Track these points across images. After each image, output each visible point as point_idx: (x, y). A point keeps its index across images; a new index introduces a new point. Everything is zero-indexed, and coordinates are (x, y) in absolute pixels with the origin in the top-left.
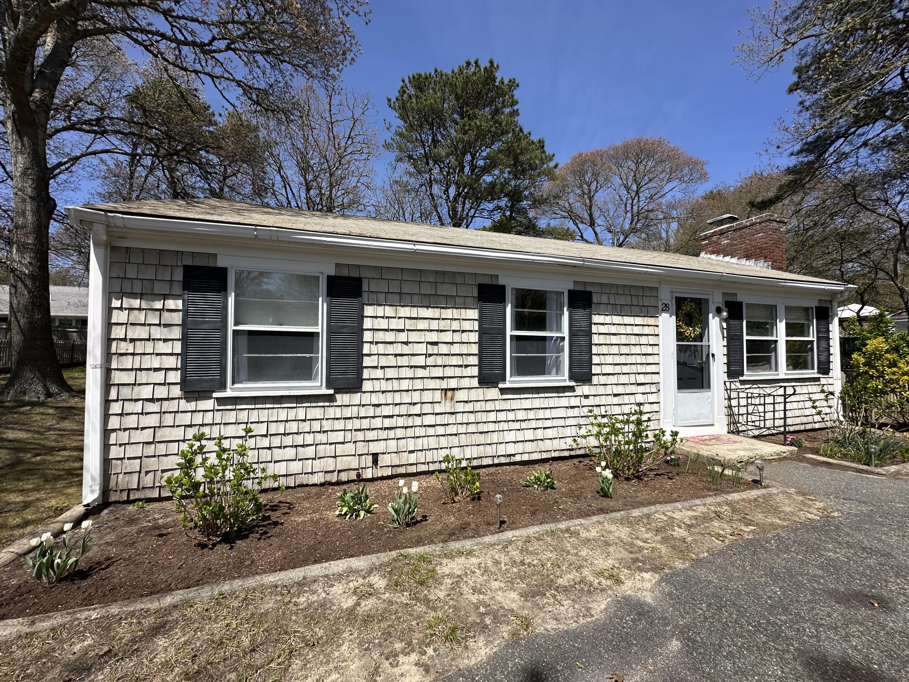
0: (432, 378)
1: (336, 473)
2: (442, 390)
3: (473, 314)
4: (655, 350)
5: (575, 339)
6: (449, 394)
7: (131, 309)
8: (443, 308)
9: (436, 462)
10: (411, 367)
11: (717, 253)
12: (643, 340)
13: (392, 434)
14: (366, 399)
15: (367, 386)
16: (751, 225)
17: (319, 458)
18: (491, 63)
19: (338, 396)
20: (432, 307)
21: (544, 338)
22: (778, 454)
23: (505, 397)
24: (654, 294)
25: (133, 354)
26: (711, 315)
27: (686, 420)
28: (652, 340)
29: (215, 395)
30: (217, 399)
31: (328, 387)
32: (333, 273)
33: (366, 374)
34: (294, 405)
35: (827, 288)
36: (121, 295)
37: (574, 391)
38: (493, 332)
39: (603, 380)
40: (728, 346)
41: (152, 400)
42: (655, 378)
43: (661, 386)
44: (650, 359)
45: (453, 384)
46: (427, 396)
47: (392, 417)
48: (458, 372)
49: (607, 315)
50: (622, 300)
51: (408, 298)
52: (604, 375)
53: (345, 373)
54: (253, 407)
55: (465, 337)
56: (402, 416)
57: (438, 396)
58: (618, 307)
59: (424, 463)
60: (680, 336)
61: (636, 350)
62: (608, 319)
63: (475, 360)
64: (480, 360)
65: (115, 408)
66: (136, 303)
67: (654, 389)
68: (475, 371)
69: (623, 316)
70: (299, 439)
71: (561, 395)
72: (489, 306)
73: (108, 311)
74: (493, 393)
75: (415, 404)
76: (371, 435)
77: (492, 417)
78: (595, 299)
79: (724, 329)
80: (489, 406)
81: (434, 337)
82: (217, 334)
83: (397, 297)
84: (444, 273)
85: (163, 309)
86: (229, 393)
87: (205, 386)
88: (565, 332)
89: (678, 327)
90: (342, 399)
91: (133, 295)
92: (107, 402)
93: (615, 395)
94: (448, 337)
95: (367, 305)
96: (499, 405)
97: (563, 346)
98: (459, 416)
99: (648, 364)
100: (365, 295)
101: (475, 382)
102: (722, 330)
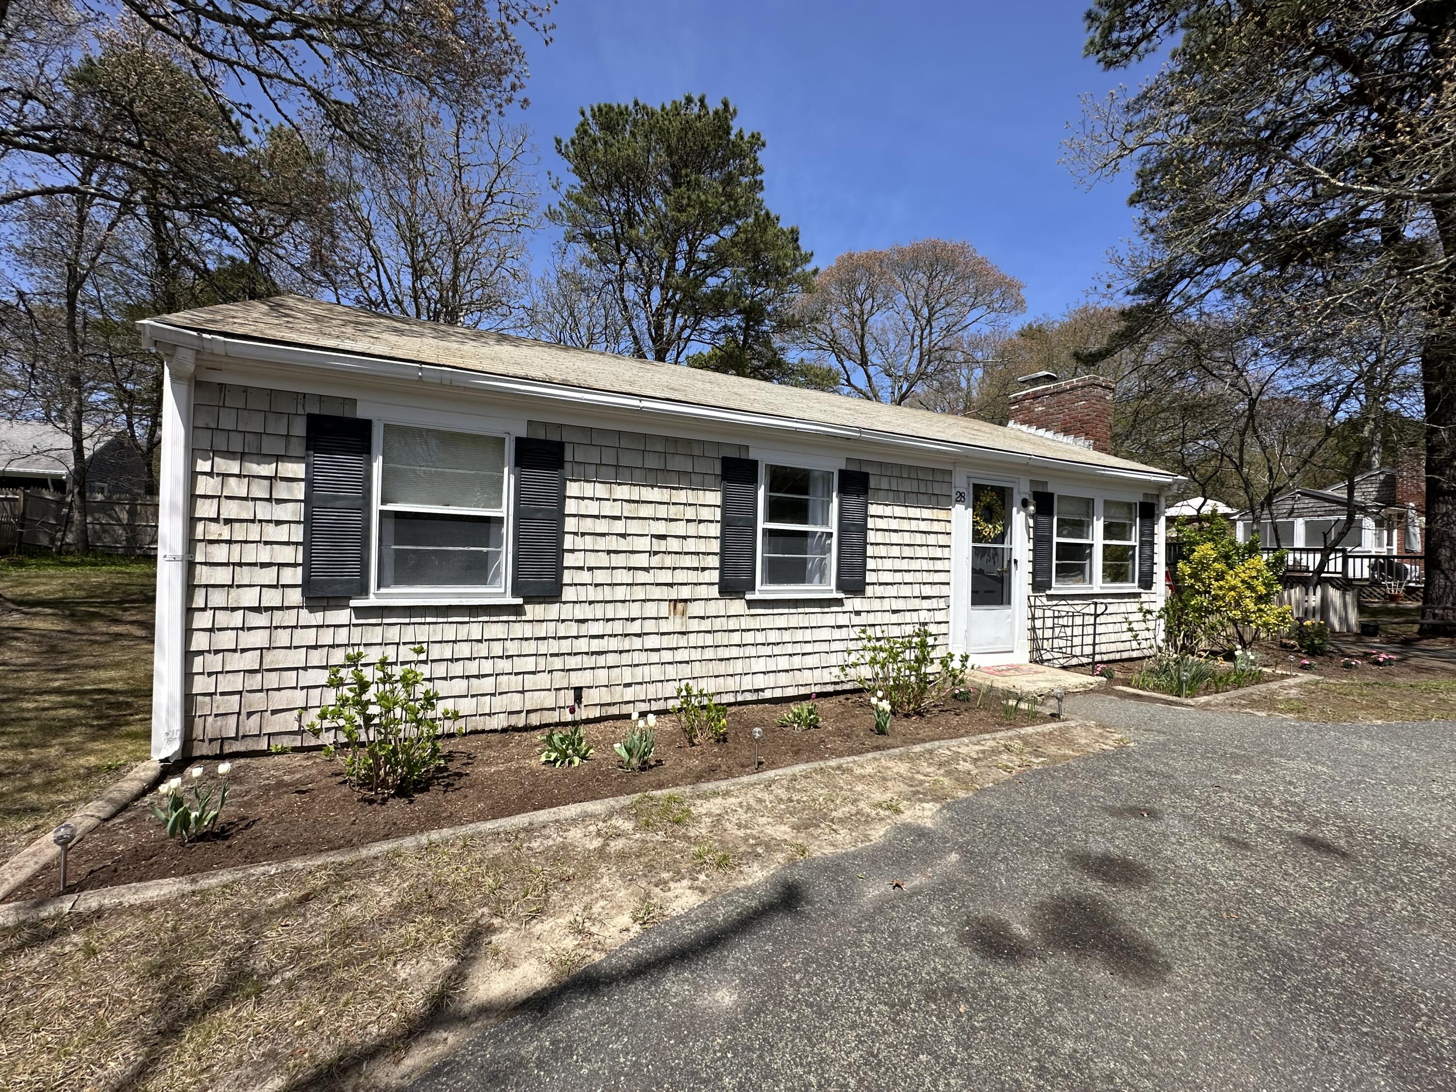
0: (658, 584)
1: (524, 714)
2: (670, 601)
3: (714, 497)
4: (946, 553)
5: (846, 535)
6: (680, 606)
7: (225, 476)
8: (674, 488)
9: (660, 699)
10: (630, 569)
11: (1029, 422)
12: (932, 539)
13: (601, 660)
14: (567, 611)
15: (568, 594)
16: (1072, 389)
17: (500, 694)
18: (726, 104)
19: (528, 608)
20: (660, 487)
21: (805, 534)
22: (1084, 686)
23: (753, 611)
24: (947, 479)
25: (230, 542)
26: (1015, 510)
27: (981, 645)
28: (942, 540)
29: (353, 603)
30: (355, 609)
31: (515, 594)
32: (523, 434)
33: (567, 577)
34: (467, 619)
35: (1153, 479)
36: (214, 452)
37: (843, 605)
38: (740, 523)
39: (879, 591)
40: (1034, 551)
41: (257, 610)
42: (944, 590)
43: (952, 601)
44: (939, 565)
45: (685, 593)
46: (651, 610)
47: (602, 637)
48: (692, 576)
49: (886, 505)
50: (907, 486)
51: (627, 472)
52: (881, 584)
53: (539, 575)
54: (407, 620)
55: (703, 530)
56: (616, 636)
57: (664, 609)
58: (902, 494)
59: (644, 701)
60: (977, 536)
61: (922, 552)
62: (888, 511)
63: (714, 562)
64: (722, 561)
65: (202, 620)
66: (234, 467)
67: (942, 604)
68: (715, 576)
69: (907, 507)
70: (472, 668)
71: (826, 610)
72: (736, 488)
73: (192, 476)
74: (738, 606)
75: (633, 620)
76: (573, 662)
77: (736, 638)
78: (873, 483)
79: (1030, 527)
80: (733, 624)
81: (660, 528)
82: (357, 516)
83: (612, 471)
84: (676, 440)
85: (275, 477)
86: (372, 601)
87: (339, 590)
88: (833, 527)
89: (975, 523)
90: (533, 611)
91: (228, 454)
92: (189, 611)
93: (894, 612)
94: (679, 528)
95: (571, 480)
96: (745, 623)
97: (830, 545)
98: (692, 636)
99: (936, 571)
100: (568, 467)
101: (714, 591)
102: (1028, 529)
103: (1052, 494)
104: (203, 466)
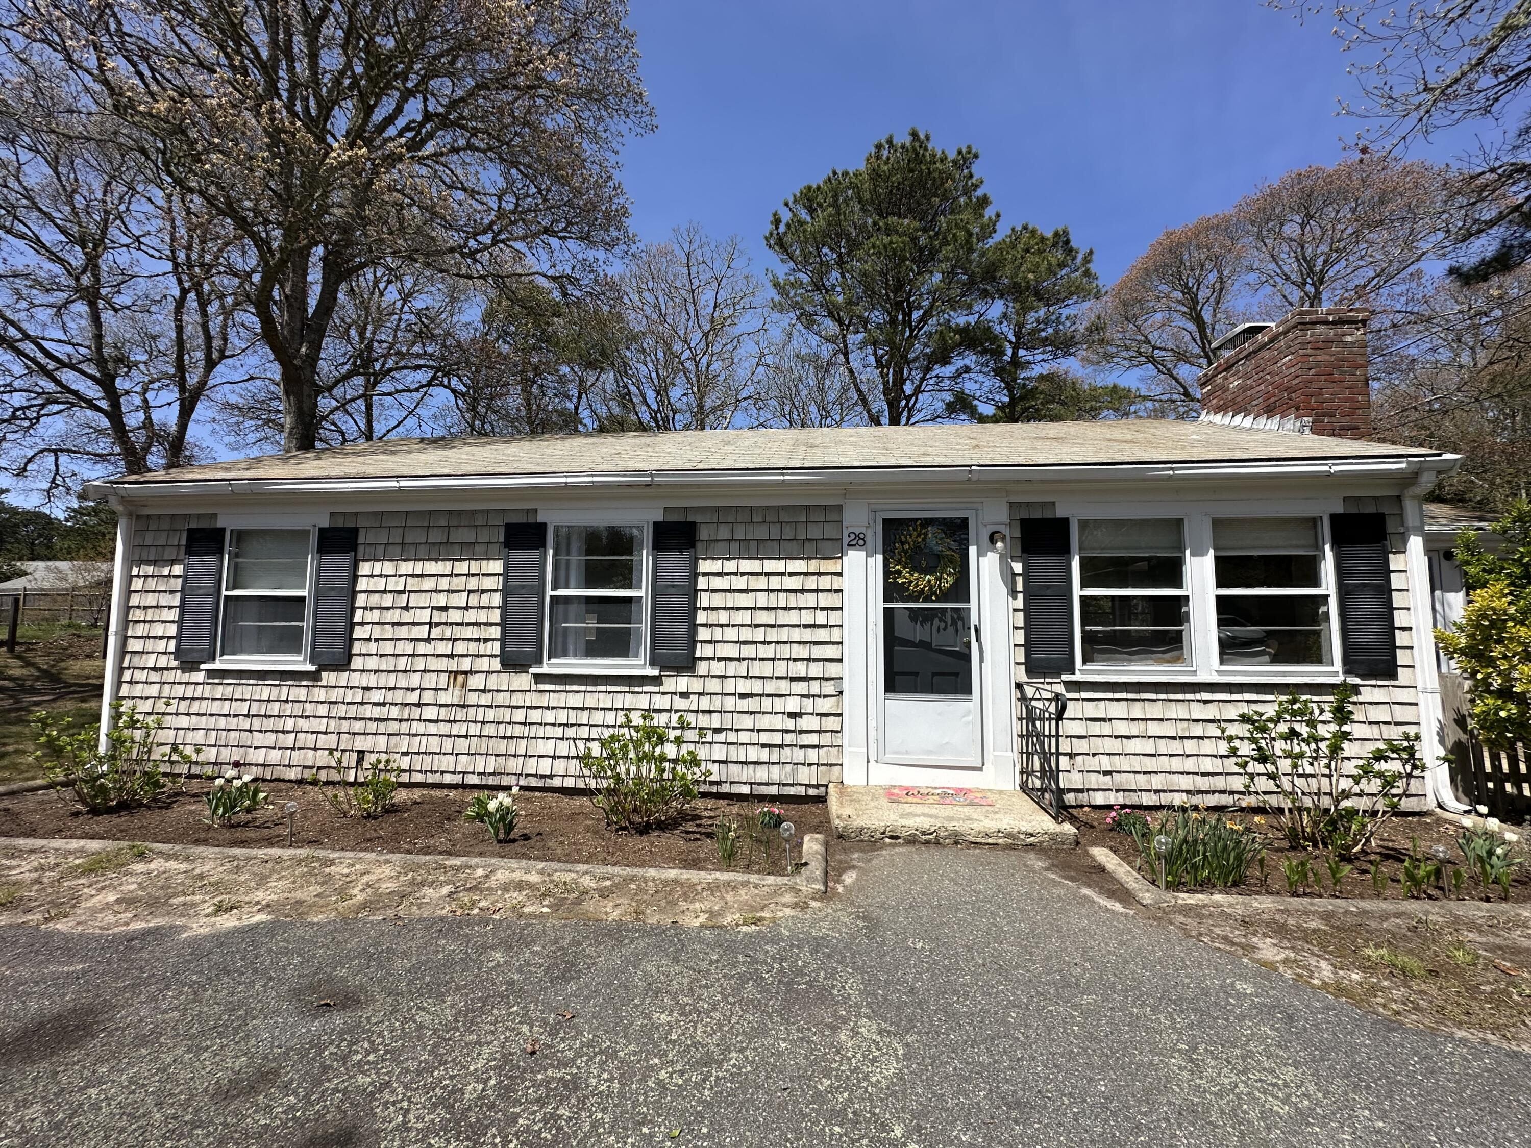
0: (438, 656)
1: (315, 770)
2: (451, 672)
3: (496, 566)
4: (834, 618)
5: (661, 599)
6: (460, 678)
7: (146, 576)
8: (457, 560)
9: (436, 772)
10: (412, 640)
11: (1220, 409)
12: (809, 600)
13: (382, 727)
14: (356, 679)
15: (357, 663)
16: (1271, 341)
17: (299, 749)
19: (324, 675)
20: (442, 560)
21: (629, 600)
23: (542, 687)
24: (833, 517)
25: (144, 622)
27: (907, 753)
28: (827, 600)
29: (203, 666)
30: (208, 671)
31: (313, 662)
32: (326, 524)
33: (357, 648)
34: (277, 683)
36: (141, 562)
37: (661, 684)
38: (523, 591)
39: (717, 668)
40: (1027, 610)
41: (154, 669)
42: (833, 670)
43: (846, 686)
44: (821, 635)
45: (466, 664)
46: (430, 681)
47: (383, 704)
48: (473, 648)
49: (728, 559)
50: (761, 532)
51: (413, 549)
52: (720, 659)
53: (331, 646)
54: (237, 681)
55: (485, 599)
56: (396, 704)
57: (444, 681)
58: (753, 545)
59: (420, 771)
60: (891, 591)
61: (792, 617)
62: (730, 566)
63: (496, 632)
64: (503, 632)
65: (127, 676)
66: (150, 570)
67: (829, 688)
68: (496, 648)
69: (762, 559)
70: (280, 724)
71: (637, 689)
72: (517, 555)
73: (129, 579)
74: (522, 681)
75: (413, 690)
76: (358, 726)
77: (519, 715)
78: (704, 533)
79: (1014, 575)
80: (517, 700)
81: (441, 600)
82: (211, 600)
83: (398, 549)
84: (460, 513)
85: (169, 575)
86: (218, 665)
87: (195, 657)
88: (642, 592)
89: (889, 574)
90: (328, 677)
91: (148, 562)
92: (121, 670)
93: (743, 696)
94: (460, 600)
95: (364, 561)
96: (530, 700)
97: (642, 611)
98: (472, 711)
99: (816, 643)
100: (361, 549)
101: (496, 664)
102: (1009, 578)
103: (1066, 521)
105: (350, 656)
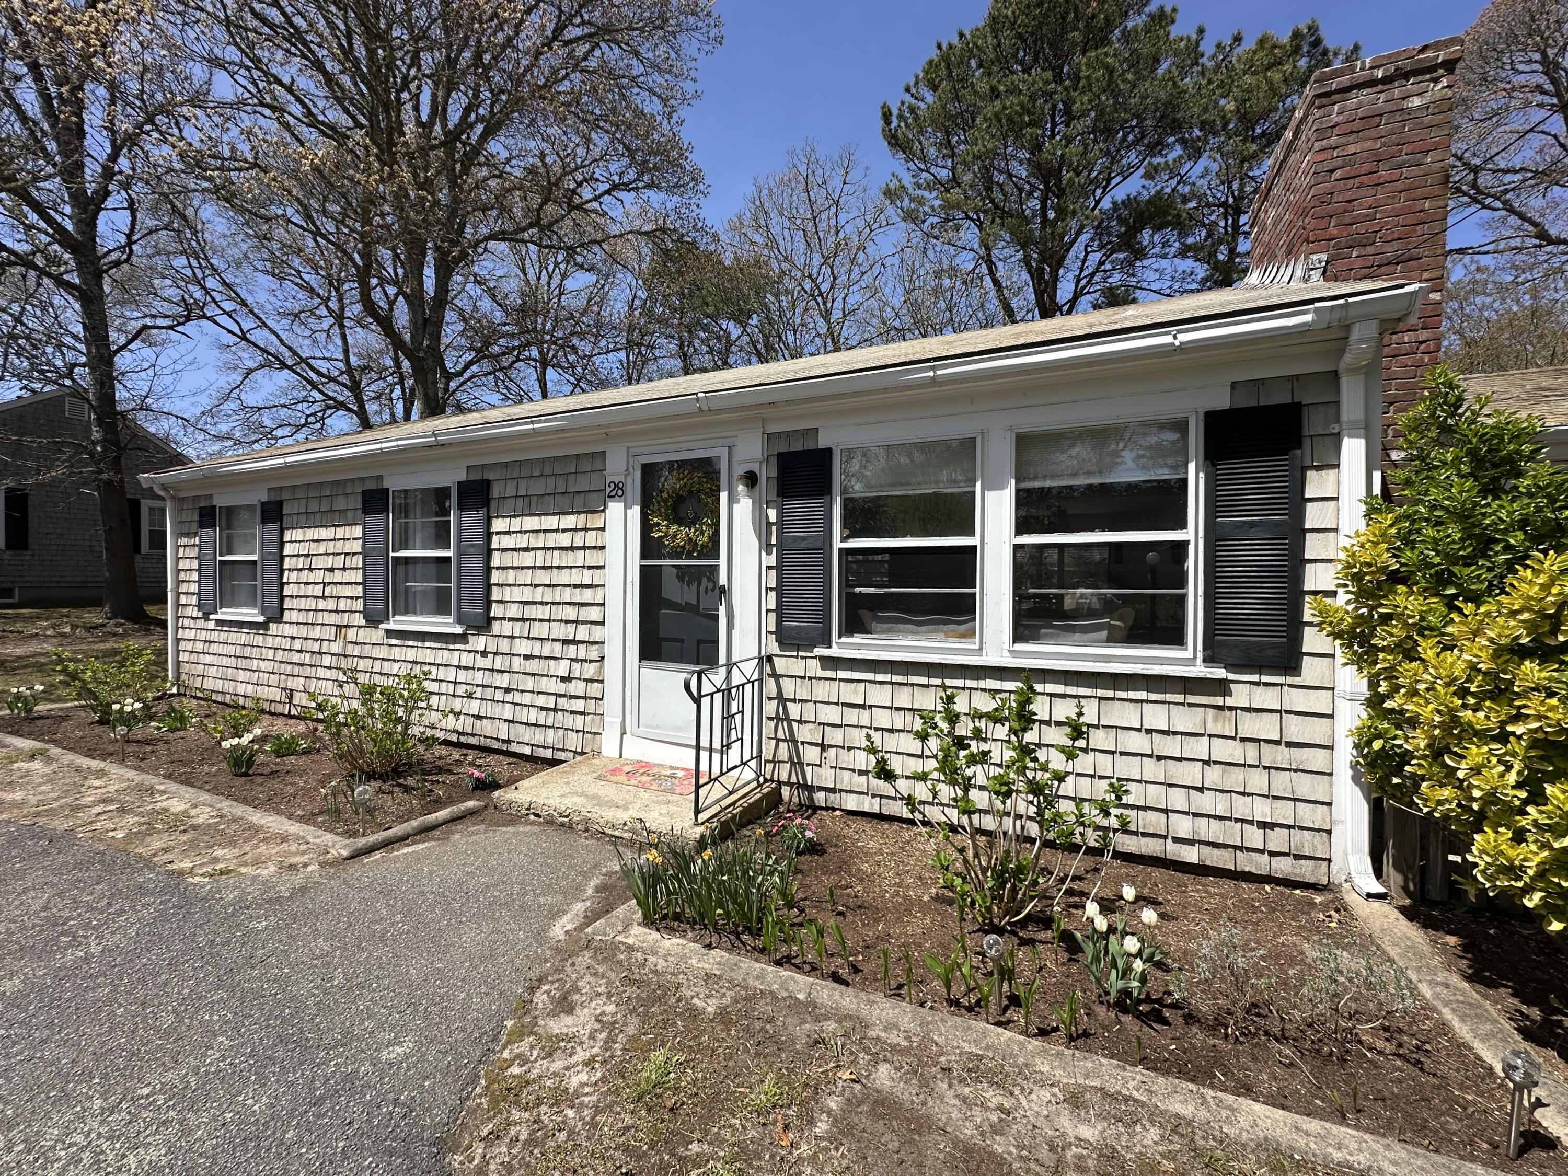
0: (330, 611)
1: (269, 703)
2: (337, 626)
3: (358, 531)
4: (598, 577)
5: (464, 559)
6: (343, 631)
7: (184, 546)
8: (337, 526)
10: (315, 597)
12: (578, 558)
13: (301, 671)
14: (287, 630)
15: (287, 616)
17: (261, 685)
19: (270, 625)
20: (329, 526)
23: (390, 641)
24: (598, 465)
25: (185, 581)
27: (658, 727)
28: (593, 558)
29: (214, 617)
30: (215, 620)
31: (262, 615)
32: (265, 499)
33: (286, 603)
34: (248, 631)
36: (178, 535)
37: (467, 642)
38: (375, 553)
39: (507, 628)
40: (781, 568)
41: (192, 618)
42: (597, 633)
43: (607, 650)
44: (587, 595)
45: (345, 619)
46: (326, 633)
47: (302, 651)
48: (348, 605)
49: (514, 516)
50: (539, 487)
51: (312, 517)
52: (509, 619)
53: (271, 602)
54: (229, 629)
55: (354, 561)
57: (330, 633)
58: (533, 501)
61: (564, 577)
62: (516, 524)
63: (360, 591)
64: (364, 591)
65: (179, 622)
67: (594, 654)
68: (361, 605)
69: (540, 515)
70: (251, 664)
71: (451, 647)
72: (371, 519)
73: (176, 548)
74: (378, 635)
75: (317, 640)
76: (289, 669)
77: (377, 666)
78: (496, 492)
79: (769, 525)
80: (376, 652)
81: (329, 562)
83: (305, 518)
85: (192, 545)
86: (219, 616)
87: (208, 609)
90: (273, 627)
91: (182, 535)
92: (177, 618)
93: (526, 657)
94: (340, 562)
95: (287, 529)
96: (382, 652)
98: (350, 660)
99: (583, 604)
100: (284, 519)
101: (359, 620)
102: (762, 527)
103: (828, 452)
104: (184, 541)
105: (282, 611)
